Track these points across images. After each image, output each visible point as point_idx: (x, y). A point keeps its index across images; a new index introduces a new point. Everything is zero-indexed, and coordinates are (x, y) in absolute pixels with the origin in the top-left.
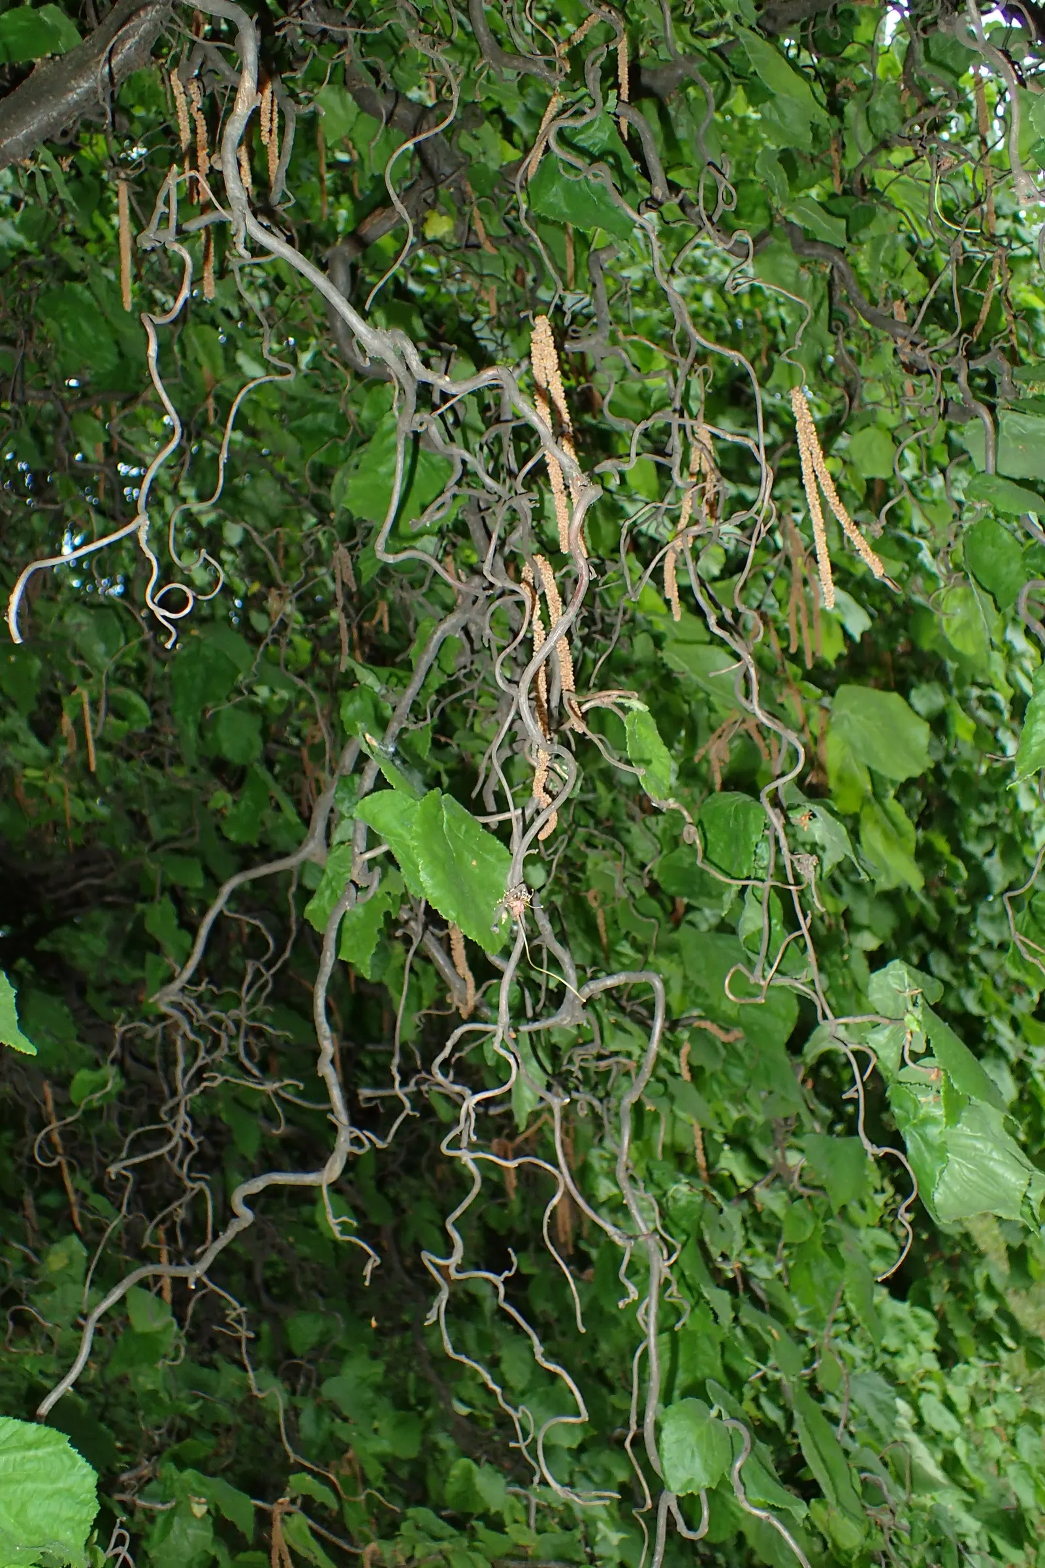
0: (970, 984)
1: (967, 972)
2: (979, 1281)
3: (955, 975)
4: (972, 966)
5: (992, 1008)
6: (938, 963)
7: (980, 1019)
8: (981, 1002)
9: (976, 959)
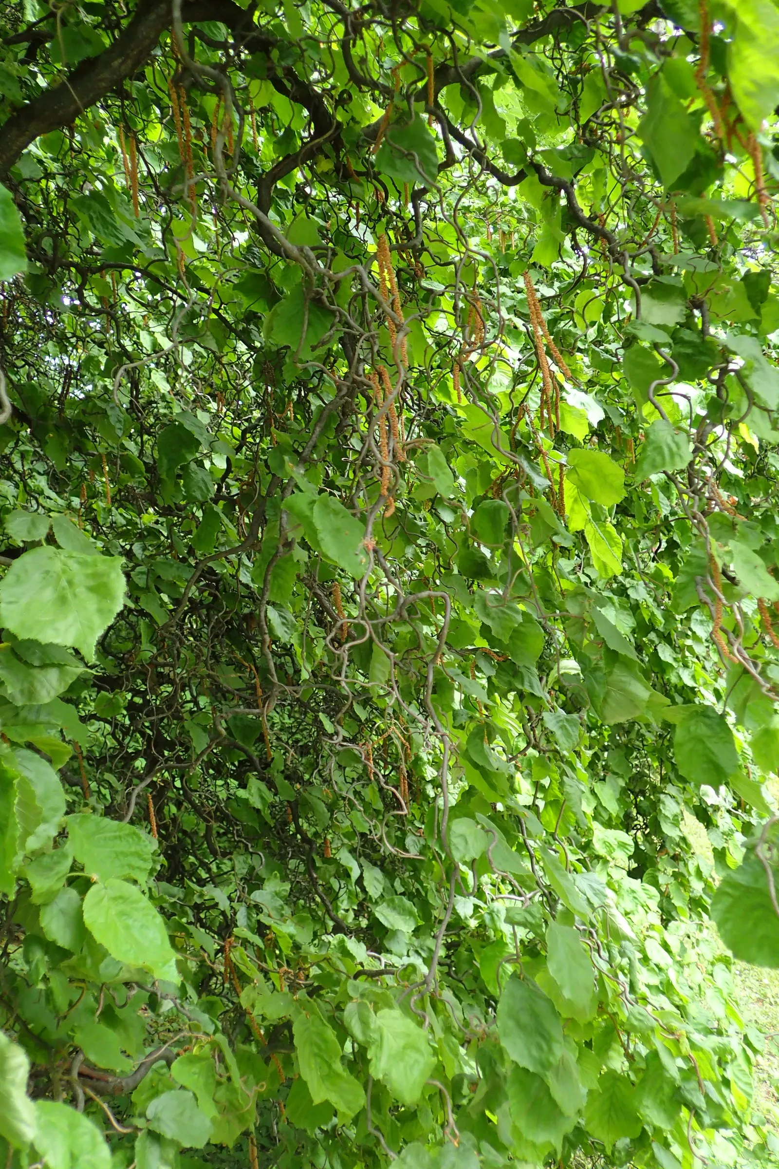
0: (686, 666)
1: (684, 657)
2: (692, 869)
3: (675, 659)
4: (687, 654)
5: (701, 682)
6: (663, 652)
7: (692, 689)
8: (693, 677)
9: (690, 649)
